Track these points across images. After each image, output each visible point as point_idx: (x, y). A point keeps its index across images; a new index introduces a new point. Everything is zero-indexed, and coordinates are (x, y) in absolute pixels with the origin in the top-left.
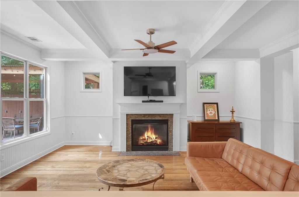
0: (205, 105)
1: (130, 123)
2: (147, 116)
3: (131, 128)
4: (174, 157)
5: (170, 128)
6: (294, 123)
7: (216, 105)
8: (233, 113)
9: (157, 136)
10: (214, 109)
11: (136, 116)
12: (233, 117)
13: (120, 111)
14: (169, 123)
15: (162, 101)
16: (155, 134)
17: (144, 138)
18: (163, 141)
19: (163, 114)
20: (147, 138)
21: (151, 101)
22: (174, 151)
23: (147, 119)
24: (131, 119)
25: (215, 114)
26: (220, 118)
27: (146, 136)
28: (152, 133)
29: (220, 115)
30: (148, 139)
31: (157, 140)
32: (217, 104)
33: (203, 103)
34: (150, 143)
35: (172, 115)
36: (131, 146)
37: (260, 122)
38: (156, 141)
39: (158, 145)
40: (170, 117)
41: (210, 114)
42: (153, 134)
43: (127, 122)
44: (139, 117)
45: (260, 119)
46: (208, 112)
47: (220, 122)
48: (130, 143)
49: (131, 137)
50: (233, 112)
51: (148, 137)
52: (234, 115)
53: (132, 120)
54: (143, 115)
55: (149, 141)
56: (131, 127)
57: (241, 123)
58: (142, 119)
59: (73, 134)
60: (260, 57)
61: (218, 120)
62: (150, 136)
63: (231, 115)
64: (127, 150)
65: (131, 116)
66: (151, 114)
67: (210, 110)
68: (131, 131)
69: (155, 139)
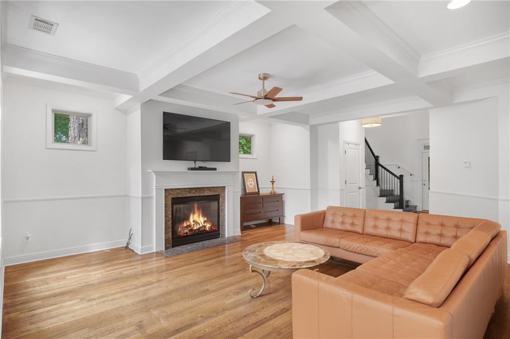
0: (245, 174)
1: (170, 203)
2: (194, 191)
3: (171, 212)
4: (226, 246)
5: (221, 206)
6: (341, 190)
7: (254, 174)
8: (273, 184)
9: (206, 219)
10: (254, 179)
11: (179, 191)
12: (273, 188)
13: (155, 185)
14: (220, 199)
15: (215, 169)
16: (204, 215)
17: (188, 224)
18: (213, 225)
19: (214, 187)
20: (192, 223)
21: (201, 168)
22: (226, 236)
23: (194, 195)
24: (170, 197)
25: (255, 185)
26: (260, 190)
27: (191, 220)
28: (199, 216)
29: (260, 187)
30: (194, 225)
31: (205, 224)
32: (256, 173)
33: (242, 172)
34: (197, 231)
35: (224, 188)
36: (171, 240)
37: (310, 191)
38: (205, 226)
39: (207, 232)
40: (221, 191)
41: (250, 186)
42: (201, 216)
43: (166, 203)
44: (182, 193)
45: (310, 188)
46: (249, 183)
47: (260, 195)
48: (170, 234)
49: (171, 226)
50: (273, 182)
51: (194, 221)
52: (274, 187)
53: (172, 198)
54: (188, 190)
55: (195, 228)
56: (171, 209)
57: (284, 194)
58: (187, 196)
59: (28, 238)
60: (310, 124)
61: (258, 193)
62: (197, 220)
63: (271, 186)
64: (166, 248)
65: (171, 192)
66: (198, 188)
67: (249, 181)
68: (171, 216)
69: (203, 223)
